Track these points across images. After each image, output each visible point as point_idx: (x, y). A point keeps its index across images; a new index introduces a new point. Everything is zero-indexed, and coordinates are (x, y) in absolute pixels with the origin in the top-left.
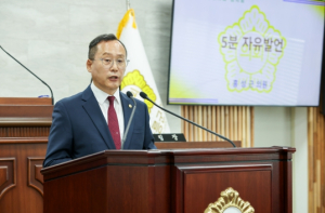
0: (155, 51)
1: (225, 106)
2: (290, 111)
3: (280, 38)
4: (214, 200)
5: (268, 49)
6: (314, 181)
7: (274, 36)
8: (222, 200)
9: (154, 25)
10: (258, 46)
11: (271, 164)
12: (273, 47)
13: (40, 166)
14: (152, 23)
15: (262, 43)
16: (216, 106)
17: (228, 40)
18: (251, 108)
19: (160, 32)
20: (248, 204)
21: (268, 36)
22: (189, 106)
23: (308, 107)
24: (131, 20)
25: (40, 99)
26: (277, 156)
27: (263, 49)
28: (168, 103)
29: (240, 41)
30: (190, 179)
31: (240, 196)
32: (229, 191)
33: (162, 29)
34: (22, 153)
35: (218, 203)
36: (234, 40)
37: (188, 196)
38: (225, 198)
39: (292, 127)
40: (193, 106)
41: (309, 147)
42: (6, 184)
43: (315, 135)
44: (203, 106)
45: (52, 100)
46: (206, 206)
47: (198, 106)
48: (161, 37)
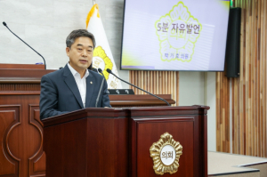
0: (112, 33)
1: (159, 71)
2: (204, 75)
3: (197, 24)
4: (157, 140)
5: (189, 32)
6: (221, 123)
7: (194, 23)
8: (161, 140)
9: (112, 16)
10: (182, 30)
11: (193, 117)
12: (193, 30)
13: (37, 110)
14: (110, 14)
15: (185, 28)
16: (153, 71)
17: (161, 26)
18: (177, 72)
19: (115, 20)
20: (178, 143)
21: (189, 23)
22: (135, 71)
23: (217, 72)
24: (96, 11)
25: (37, 65)
26: (197, 112)
27: (185, 32)
28: (121, 69)
29: (170, 26)
30: (141, 127)
31: (173, 138)
32: (166, 135)
33: (117, 18)
34: (25, 101)
35: (159, 143)
36: (166, 25)
37: (140, 138)
38: (164, 139)
39: (205, 86)
40: (138, 71)
41: (217, 99)
42: (14, 122)
43: (221, 91)
44: (144, 71)
45: (45, 66)
46: (151, 145)
47: (141, 71)
48: (116, 23)
